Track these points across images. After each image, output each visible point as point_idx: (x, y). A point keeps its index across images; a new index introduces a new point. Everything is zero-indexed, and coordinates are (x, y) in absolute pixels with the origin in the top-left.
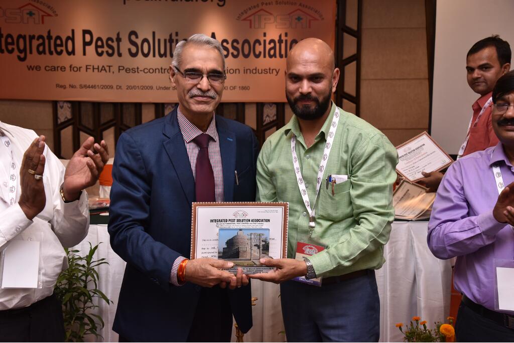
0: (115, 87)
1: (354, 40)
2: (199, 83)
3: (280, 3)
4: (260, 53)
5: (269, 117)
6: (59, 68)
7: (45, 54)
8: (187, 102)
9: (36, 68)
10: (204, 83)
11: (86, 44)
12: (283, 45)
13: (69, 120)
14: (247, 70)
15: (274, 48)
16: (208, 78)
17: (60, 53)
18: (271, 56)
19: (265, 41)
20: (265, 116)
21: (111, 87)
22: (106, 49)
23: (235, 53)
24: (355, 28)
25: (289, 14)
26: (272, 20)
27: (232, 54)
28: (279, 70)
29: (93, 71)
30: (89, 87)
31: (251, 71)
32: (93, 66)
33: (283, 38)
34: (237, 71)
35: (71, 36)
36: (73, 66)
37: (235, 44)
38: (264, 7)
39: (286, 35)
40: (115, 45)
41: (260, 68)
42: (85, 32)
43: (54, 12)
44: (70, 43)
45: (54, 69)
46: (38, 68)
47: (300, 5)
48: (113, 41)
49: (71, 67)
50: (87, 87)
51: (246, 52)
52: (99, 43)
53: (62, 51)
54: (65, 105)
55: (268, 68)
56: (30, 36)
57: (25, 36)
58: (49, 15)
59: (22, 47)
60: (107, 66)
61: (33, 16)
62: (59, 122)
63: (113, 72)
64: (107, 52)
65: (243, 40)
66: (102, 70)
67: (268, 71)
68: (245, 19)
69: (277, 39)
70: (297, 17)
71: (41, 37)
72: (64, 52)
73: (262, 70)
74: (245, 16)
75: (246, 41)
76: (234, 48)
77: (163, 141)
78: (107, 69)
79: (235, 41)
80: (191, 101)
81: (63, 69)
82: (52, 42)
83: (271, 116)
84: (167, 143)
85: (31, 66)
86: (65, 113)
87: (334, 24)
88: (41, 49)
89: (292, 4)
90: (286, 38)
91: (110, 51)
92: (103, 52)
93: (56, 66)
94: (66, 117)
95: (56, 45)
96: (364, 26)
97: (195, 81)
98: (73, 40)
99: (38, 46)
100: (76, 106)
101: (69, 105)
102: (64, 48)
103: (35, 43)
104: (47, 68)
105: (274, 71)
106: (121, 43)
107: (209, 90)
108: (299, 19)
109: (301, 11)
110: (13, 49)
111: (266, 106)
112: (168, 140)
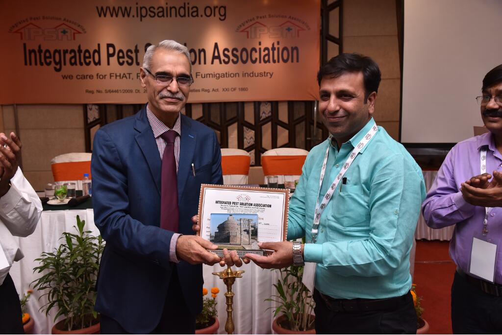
0: (134, 91)
1: (337, 46)
2: (169, 86)
3: (273, 16)
4: (256, 59)
5: (265, 113)
6: (88, 77)
7: (76, 65)
8: (157, 102)
9: (69, 77)
10: (174, 85)
11: (109, 56)
12: (276, 52)
13: (97, 120)
14: (245, 74)
15: (268, 55)
16: (177, 81)
17: (88, 64)
18: (265, 62)
19: (260, 49)
20: (261, 113)
21: (131, 91)
22: (126, 59)
23: (235, 60)
24: (337, 36)
25: (280, 26)
26: (266, 31)
27: (233, 60)
28: (273, 73)
29: (116, 78)
30: (113, 91)
31: (249, 75)
32: (116, 74)
33: (276, 46)
34: (237, 75)
35: (97, 49)
36: (99, 75)
37: (235, 52)
38: (259, 20)
39: (278, 43)
40: (133, 55)
41: (257, 71)
42: (109, 45)
43: (83, 30)
44: (96, 55)
45: (84, 77)
46: (71, 77)
47: (290, 17)
48: (132, 53)
49: (97, 75)
50: (111, 92)
51: (244, 58)
52: (121, 55)
53: (90, 62)
54: (94, 107)
55: (263, 72)
56: (64, 50)
57: (60, 50)
58: (79, 33)
59: (57, 60)
60: (128, 74)
61: (67, 34)
62: (89, 121)
63: (133, 79)
64: (127, 62)
65: (241, 48)
66: (123, 77)
67: (263, 74)
68: (242, 31)
69: (270, 47)
70: (287, 28)
71: (73, 51)
72: (92, 63)
73: (258, 74)
74: (243, 28)
75: (244, 49)
76: (234, 55)
77: (135, 135)
78: (128, 76)
79: (235, 49)
80: (161, 101)
81: (91, 77)
82: (82, 55)
83: (267, 113)
84: (138, 137)
85: (65, 76)
86: (93, 114)
87: (319, 33)
88: (73, 61)
89: (283, 17)
90: (278, 46)
91: (130, 61)
92: (123, 62)
93: (85, 75)
94: (95, 118)
95: (85, 58)
96: (345, 34)
97: (165, 84)
98: (99, 52)
99: (71, 59)
100: (103, 108)
101: (97, 107)
102: (91, 60)
103: (68, 56)
104: (79, 77)
105: (269, 74)
106: (138, 54)
107: (177, 92)
108: (289, 29)
109: (291, 22)
110: (50, 62)
111: (262, 104)
112: (139, 134)
